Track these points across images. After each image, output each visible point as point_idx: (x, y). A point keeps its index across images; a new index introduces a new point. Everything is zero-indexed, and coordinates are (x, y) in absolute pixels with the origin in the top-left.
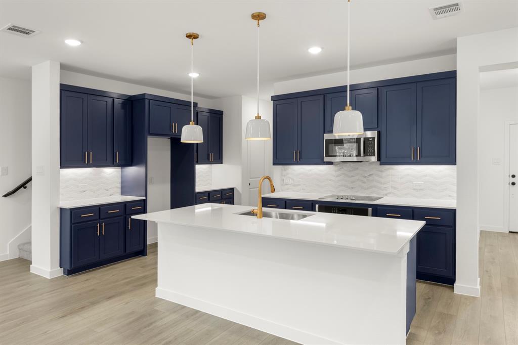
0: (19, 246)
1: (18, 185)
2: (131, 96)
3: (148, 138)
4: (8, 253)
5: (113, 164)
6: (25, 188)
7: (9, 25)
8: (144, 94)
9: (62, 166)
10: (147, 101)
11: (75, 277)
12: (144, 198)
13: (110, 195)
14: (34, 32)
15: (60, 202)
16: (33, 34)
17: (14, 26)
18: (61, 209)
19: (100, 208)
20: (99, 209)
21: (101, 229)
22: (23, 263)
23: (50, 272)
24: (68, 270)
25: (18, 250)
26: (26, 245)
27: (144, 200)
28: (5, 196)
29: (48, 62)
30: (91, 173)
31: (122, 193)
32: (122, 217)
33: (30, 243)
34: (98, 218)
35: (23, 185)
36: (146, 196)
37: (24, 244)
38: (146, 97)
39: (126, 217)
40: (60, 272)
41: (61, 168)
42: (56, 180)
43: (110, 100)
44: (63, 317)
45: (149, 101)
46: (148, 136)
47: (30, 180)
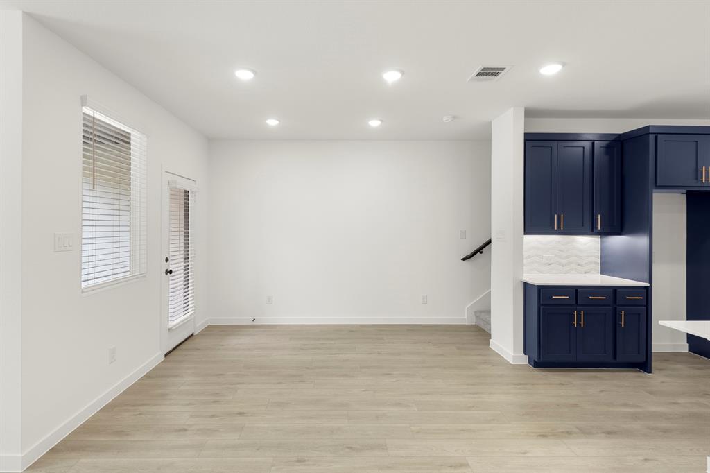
0: (475, 312)
1: (475, 249)
2: (620, 135)
3: (654, 195)
4: (466, 317)
5: (592, 231)
6: (481, 253)
7: (478, 69)
8: (648, 127)
9: (526, 232)
10: (652, 137)
11: (543, 373)
12: (648, 284)
13: (585, 273)
14: (503, 69)
15: (525, 275)
16: (503, 72)
17: (484, 69)
18: (526, 284)
19: (577, 290)
20: (577, 292)
21: (579, 319)
22: (480, 332)
23: (513, 356)
24: (534, 361)
25: (475, 318)
26: (483, 314)
27: (646, 288)
28: (464, 259)
29: (512, 109)
30: (559, 242)
31: (603, 272)
32: (610, 307)
33: (489, 312)
34: (574, 303)
35: (480, 250)
36: (651, 282)
37: (481, 312)
38: (650, 132)
39: (616, 308)
40: (524, 360)
41: (525, 234)
42: (519, 247)
43: (587, 145)
44: (544, 436)
45: (656, 137)
46: (654, 191)
47: (489, 242)
